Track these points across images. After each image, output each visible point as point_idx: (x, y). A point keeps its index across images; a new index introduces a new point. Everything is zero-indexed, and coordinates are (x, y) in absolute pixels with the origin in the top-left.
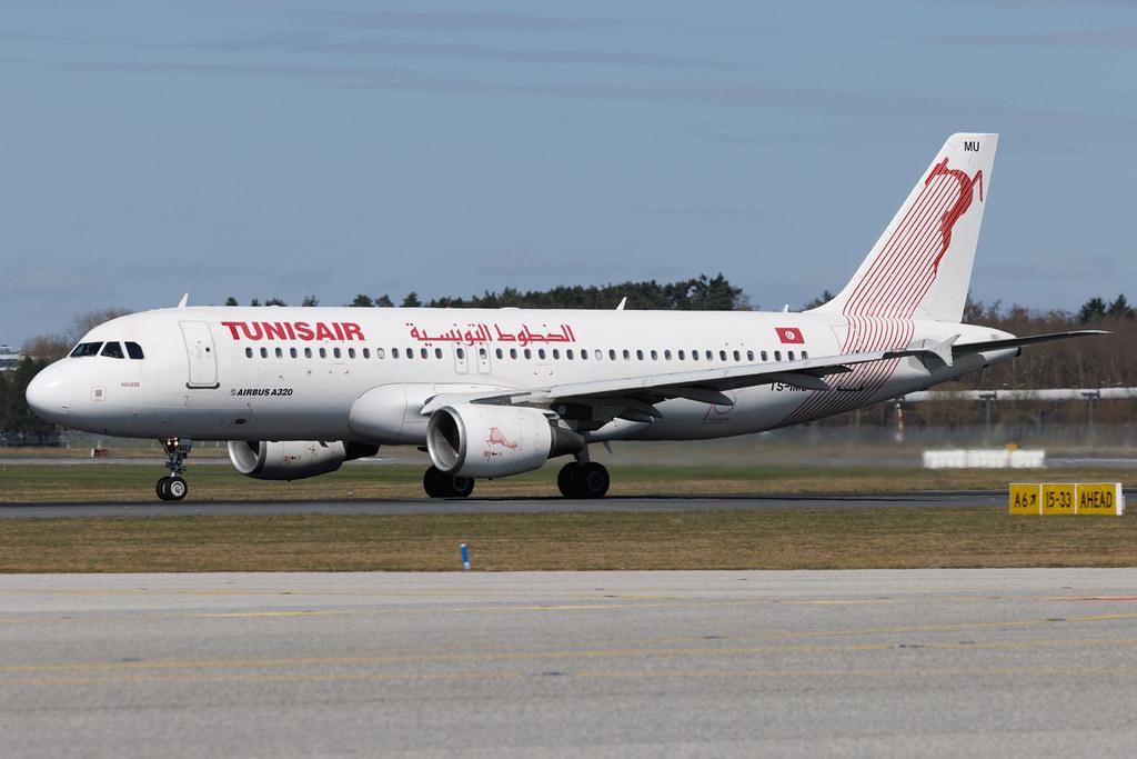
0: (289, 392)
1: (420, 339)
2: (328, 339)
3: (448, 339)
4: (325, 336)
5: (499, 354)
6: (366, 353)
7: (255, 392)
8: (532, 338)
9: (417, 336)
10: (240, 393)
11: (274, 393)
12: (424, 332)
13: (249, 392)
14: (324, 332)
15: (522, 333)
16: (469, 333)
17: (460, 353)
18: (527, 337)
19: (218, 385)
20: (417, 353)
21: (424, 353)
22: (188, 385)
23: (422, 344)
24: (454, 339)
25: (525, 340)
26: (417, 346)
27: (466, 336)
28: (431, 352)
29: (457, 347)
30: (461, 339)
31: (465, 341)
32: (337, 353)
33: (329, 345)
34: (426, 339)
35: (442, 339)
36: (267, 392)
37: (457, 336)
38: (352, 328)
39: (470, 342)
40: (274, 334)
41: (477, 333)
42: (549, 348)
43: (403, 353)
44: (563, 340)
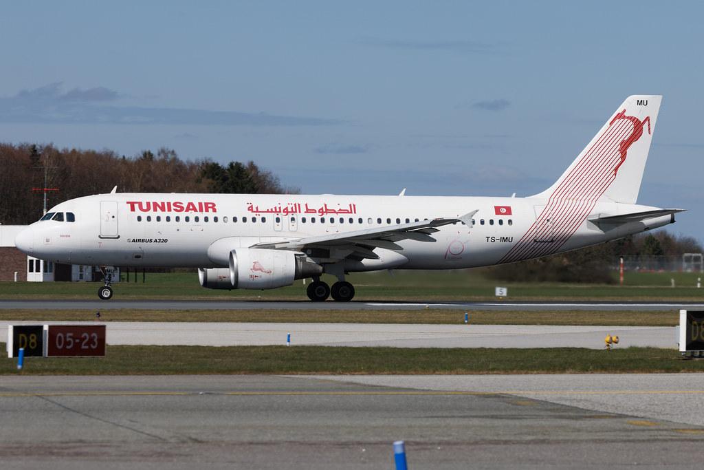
0: (166, 241)
1: (253, 212)
2: (193, 211)
3: (272, 212)
4: (191, 210)
5: (304, 220)
6: (216, 219)
7: (143, 241)
8: (327, 211)
9: (252, 210)
10: (134, 241)
11: (156, 241)
12: (257, 208)
13: (139, 240)
14: (191, 207)
15: (322, 209)
16: (287, 208)
17: (278, 220)
18: (324, 211)
19: (119, 237)
20: (249, 220)
21: (254, 220)
22: (100, 237)
23: (254, 215)
24: (276, 211)
25: (323, 213)
26: (250, 215)
27: (284, 210)
28: (259, 219)
29: (276, 216)
30: (280, 212)
31: (282, 213)
32: (197, 219)
33: (192, 214)
34: (257, 211)
35: (268, 211)
36: (151, 241)
37: (278, 210)
38: (210, 205)
39: (285, 214)
40: (158, 209)
41: (292, 208)
42: (337, 217)
43: (240, 219)
44: (348, 213)
